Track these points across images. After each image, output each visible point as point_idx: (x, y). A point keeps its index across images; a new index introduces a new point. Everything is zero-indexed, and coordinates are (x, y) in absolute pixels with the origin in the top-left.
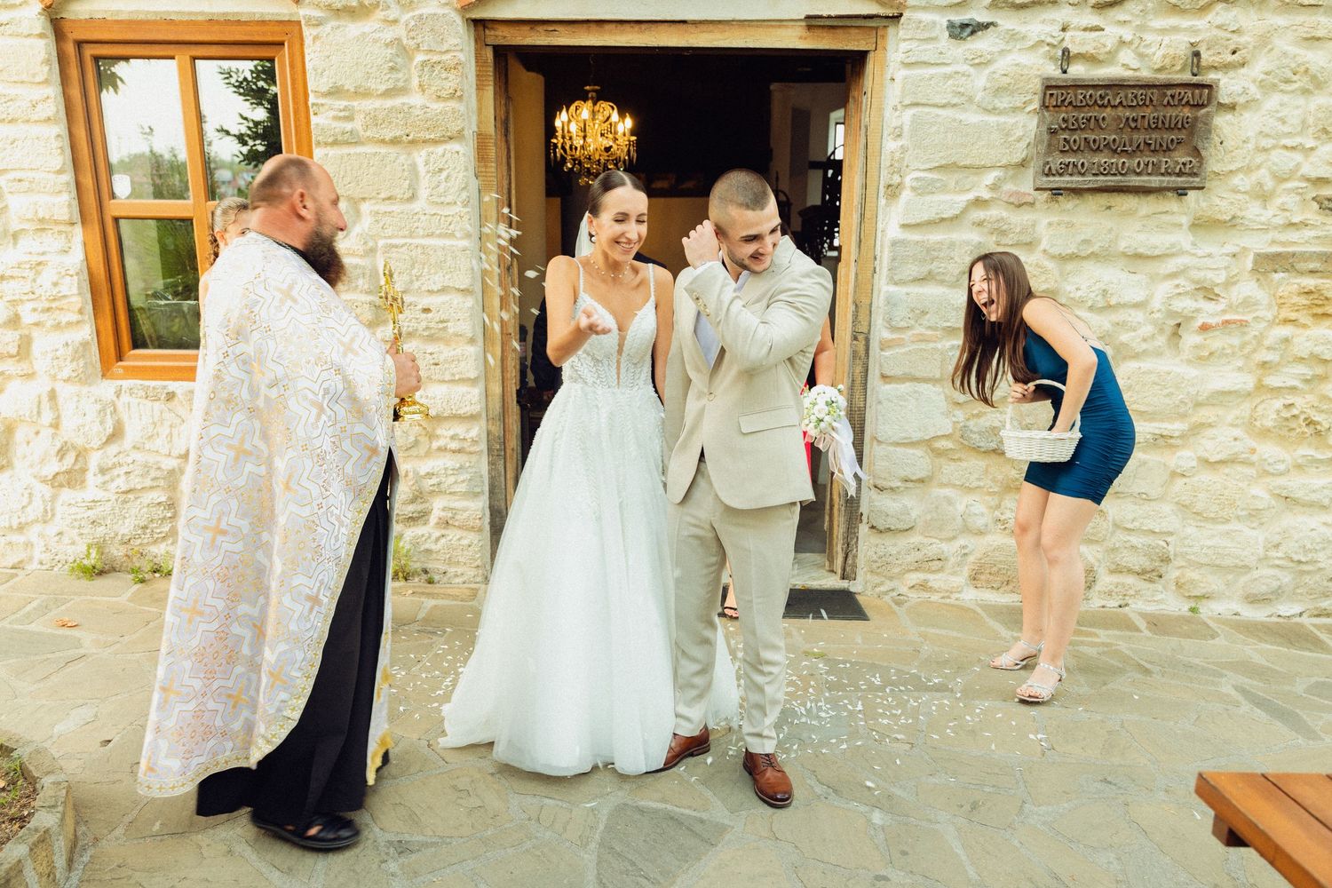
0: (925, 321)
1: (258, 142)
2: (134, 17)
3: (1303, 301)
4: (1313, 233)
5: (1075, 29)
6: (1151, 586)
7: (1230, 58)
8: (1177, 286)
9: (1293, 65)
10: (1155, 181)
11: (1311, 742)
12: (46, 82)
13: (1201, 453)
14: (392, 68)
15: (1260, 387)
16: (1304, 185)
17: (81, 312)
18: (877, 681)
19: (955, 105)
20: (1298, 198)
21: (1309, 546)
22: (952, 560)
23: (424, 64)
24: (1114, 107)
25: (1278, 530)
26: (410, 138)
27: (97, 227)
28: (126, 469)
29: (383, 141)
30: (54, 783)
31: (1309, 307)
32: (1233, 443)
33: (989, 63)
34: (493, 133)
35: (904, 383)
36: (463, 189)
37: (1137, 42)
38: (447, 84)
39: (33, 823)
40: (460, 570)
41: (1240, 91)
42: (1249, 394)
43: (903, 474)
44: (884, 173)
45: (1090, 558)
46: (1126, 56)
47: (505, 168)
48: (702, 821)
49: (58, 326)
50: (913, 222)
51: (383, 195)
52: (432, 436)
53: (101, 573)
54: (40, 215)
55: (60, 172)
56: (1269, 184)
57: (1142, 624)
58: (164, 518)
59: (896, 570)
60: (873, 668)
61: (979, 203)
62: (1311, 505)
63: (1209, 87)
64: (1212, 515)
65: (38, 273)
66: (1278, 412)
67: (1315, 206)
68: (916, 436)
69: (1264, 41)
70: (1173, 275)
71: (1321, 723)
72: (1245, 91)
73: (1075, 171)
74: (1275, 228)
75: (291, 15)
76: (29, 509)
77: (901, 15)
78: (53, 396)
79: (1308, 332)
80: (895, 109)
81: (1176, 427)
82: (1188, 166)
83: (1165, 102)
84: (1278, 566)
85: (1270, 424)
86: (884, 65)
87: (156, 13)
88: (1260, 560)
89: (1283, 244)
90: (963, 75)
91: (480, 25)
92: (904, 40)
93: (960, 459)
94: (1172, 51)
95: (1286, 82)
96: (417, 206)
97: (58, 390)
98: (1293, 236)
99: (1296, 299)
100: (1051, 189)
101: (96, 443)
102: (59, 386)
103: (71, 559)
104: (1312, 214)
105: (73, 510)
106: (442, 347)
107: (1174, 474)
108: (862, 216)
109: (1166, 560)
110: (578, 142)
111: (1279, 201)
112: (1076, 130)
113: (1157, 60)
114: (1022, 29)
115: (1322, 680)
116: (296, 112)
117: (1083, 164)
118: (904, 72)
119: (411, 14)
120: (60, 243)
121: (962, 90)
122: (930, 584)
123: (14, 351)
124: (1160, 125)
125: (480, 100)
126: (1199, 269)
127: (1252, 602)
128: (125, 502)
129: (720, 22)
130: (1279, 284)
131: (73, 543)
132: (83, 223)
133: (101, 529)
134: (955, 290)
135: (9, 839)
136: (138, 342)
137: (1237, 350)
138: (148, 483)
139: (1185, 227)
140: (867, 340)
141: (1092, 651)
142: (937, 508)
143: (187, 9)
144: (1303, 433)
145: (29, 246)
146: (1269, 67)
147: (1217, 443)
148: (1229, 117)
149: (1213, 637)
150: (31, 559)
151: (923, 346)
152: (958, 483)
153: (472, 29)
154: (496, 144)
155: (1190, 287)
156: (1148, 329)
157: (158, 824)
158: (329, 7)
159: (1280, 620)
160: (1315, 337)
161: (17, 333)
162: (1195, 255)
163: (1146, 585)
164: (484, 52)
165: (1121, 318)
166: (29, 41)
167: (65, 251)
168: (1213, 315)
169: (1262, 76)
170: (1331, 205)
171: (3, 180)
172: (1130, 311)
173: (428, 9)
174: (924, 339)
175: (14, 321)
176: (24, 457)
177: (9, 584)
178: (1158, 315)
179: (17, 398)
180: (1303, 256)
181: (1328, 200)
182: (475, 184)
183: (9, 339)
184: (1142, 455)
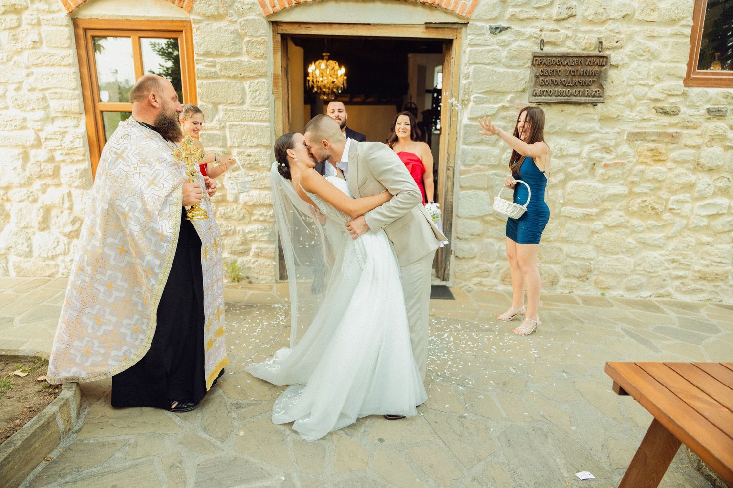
0: (481, 162)
2: (112, 18)
3: (650, 154)
4: (654, 123)
5: (546, 30)
6: (583, 283)
7: (615, 45)
8: (593, 147)
9: (643, 48)
10: (583, 99)
11: (656, 353)
12: (69, 47)
13: (605, 223)
14: (234, 43)
15: (631, 193)
16: (649, 102)
17: (84, 155)
18: (459, 327)
19: (493, 64)
20: (646, 108)
21: (654, 265)
22: (493, 271)
23: (248, 42)
24: (564, 66)
25: (640, 257)
26: (242, 75)
27: (92, 115)
29: (229, 77)
31: (652, 157)
32: (619, 218)
33: (507, 45)
34: (281, 74)
35: (470, 190)
36: (266, 100)
37: (574, 37)
38: (259, 51)
39: (61, 396)
40: (264, 277)
41: (620, 59)
42: (626, 196)
43: (470, 232)
44: (461, 93)
45: (556, 271)
46: (569, 43)
47: (286, 90)
49: (73, 162)
50: (474, 116)
51: (228, 102)
52: (251, 214)
54: (65, 110)
55: (74, 89)
56: (634, 101)
57: (579, 301)
59: (468, 276)
60: (458, 321)
61: (504, 108)
62: (655, 246)
63: (606, 57)
64: (610, 251)
65: (64, 137)
66: (639, 204)
67: (654, 111)
68: (476, 214)
69: (631, 37)
71: (660, 345)
72: (622, 59)
73: (547, 94)
74: (636, 121)
75: (186, 18)
76: (57, 248)
77: (468, 23)
78: (70, 195)
79: (652, 168)
81: (594, 211)
82: (597, 93)
83: (587, 64)
84: (640, 274)
85: (635, 209)
86: (461, 46)
87: (122, 16)
88: (632, 271)
89: (640, 128)
90: (496, 50)
91: (275, 24)
92: (470, 34)
93: (497, 225)
94: (590, 41)
95: (640, 56)
96: (245, 107)
97: (72, 192)
98: (645, 124)
99: (646, 153)
100: (537, 103)
102: (73, 190)
104: (653, 115)
106: (256, 173)
107: (593, 233)
108: (451, 113)
109: (590, 271)
110: (320, 79)
111: (638, 109)
112: (547, 76)
113: (583, 45)
114: (523, 30)
115: (660, 325)
116: (188, 63)
117: (550, 91)
118: (468, 49)
119: (243, 19)
120: (75, 122)
121: (496, 57)
122: (483, 283)
123: (51, 173)
124: (585, 74)
125: (275, 59)
126: (603, 139)
127: (628, 291)
129: (386, 25)
130: (639, 146)
132: (85, 113)
134: (493, 148)
135: (49, 404)
137: (620, 176)
139: (597, 120)
140: (454, 170)
141: (557, 313)
142: (486, 248)
143: (137, 14)
144: (651, 213)
145: (59, 124)
146: (633, 49)
147: (612, 218)
148: (615, 71)
149: (612, 307)
150: (57, 272)
151: (479, 173)
152: (495, 236)
153: (271, 26)
154: (282, 79)
155: (599, 147)
156: (581, 166)
158: (204, 15)
159: (642, 299)
160: (655, 170)
161: (53, 165)
162: (601, 133)
163: (580, 283)
164: (276, 37)
165: (569, 161)
166: (61, 28)
167: (76, 127)
168: (609, 160)
169: (630, 53)
170: (661, 111)
171: (47, 93)
172: (572, 158)
173: (251, 16)
174: (479, 170)
175: (51, 159)
176: (55, 224)
177: (47, 284)
178: (585, 160)
179: (53, 196)
180: (649, 134)
181: (660, 108)
182: (272, 97)
183: (49, 168)
184: (578, 224)
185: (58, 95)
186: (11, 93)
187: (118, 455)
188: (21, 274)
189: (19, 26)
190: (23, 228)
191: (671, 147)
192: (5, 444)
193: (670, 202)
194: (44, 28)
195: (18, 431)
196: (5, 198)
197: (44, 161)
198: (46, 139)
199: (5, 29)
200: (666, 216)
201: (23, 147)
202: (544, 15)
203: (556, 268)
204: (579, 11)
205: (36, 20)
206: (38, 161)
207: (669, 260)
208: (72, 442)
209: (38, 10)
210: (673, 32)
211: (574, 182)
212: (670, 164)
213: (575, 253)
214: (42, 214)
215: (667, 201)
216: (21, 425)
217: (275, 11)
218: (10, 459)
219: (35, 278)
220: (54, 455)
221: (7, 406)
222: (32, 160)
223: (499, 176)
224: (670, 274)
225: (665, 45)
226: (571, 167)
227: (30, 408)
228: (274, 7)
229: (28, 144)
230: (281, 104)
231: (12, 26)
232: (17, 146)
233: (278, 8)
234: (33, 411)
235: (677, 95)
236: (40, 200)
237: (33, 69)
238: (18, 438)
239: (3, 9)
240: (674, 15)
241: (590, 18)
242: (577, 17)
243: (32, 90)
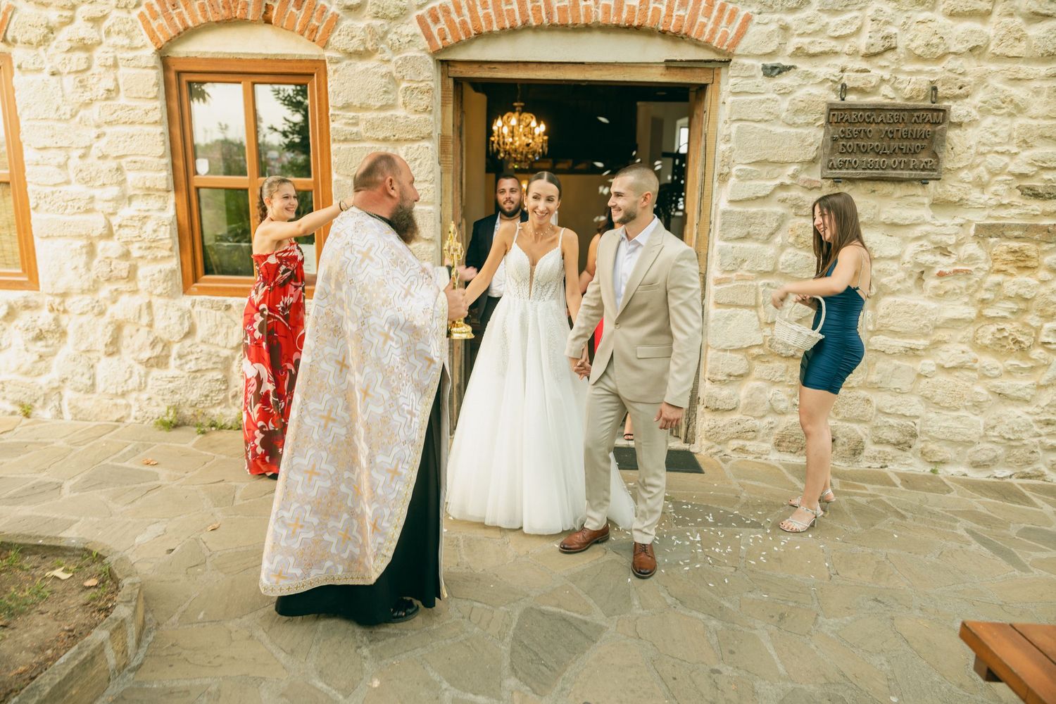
0: (745, 266)
1: (295, 136)
2: (216, 56)
3: (1011, 257)
4: (1017, 211)
5: (850, 71)
6: (903, 453)
7: (958, 92)
8: (922, 246)
9: (1002, 97)
10: (906, 174)
11: (1023, 573)
12: (156, 98)
13: (938, 361)
14: (385, 92)
15: (980, 316)
16: (1010, 178)
17: (171, 250)
18: (710, 519)
19: (767, 121)
20: (1006, 187)
21: (1016, 428)
22: (763, 431)
23: (406, 89)
24: (877, 123)
25: (994, 416)
26: (396, 137)
27: (184, 193)
28: (196, 356)
29: (377, 140)
30: (130, 584)
31: (1015, 262)
32: (961, 355)
33: (790, 93)
34: (452, 135)
35: (730, 308)
36: (431, 172)
41: (966, 113)
42: (973, 321)
43: (727, 371)
44: (718, 166)
45: (860, 433)
46: (886, 90)
47: (459, 158)
48: (586, 623)
49: (155, 259)
50: (737, 199)
53: (176, 426)
54: (147, 185)
55: (162, 157)
56: (986, 177)
57: (897, 481)
58: (220, 390)
59: (723, 438)
60: (708, 509)
61: (783, 186)
62: (1018, 399)
63: (944, 111)
64: (947, 405)
65: (144, 224)
66: (993, 334)
67: (1019, 192)
68: (738, 345)
69: (982, 80)
70: (918, 238)
71: (1030, 559)
72: (969, 114)
73: (850, 166)
74: (991, 207)
75: (319, 56)
76: (130, 381)
77: (730, 60)
78: (149, 305)
79: (1014, 279)
80: (726, 122)
81: (921, 343)
82: (929, 164)
83: (913, 121)
84: (994, 442)
85: (987, 342)
86: (718, 93)
87: (230, 54)
88: (981, 437)
89: (996, 218)
90: (773, 101)
92: (733, 77)
93: (768, 362)
94: (917, 87)
95: (997, 109)
97: (153, 302)
98: (1003, 213)
99: (1005, 256)
100: (833, 178)
101: (177, 338)
102: (154, 300)
103: (156, 416)
104: (1016, 198)
105: (159, 383)
107: (920, 376)
108: (702, 194)
109: (914, 435)
110: (509, 140)
111: (993, 189)
112: (850, 138)
113: (907, 91)
114: (814, 70)
115: (1029, 526)
116: (320, 120)
117: (855, 162)
118: (730, 99)
119: (398, 57)
120: (159, 204)
121: (772, 111)
122: (747, 448)
123: (125, 275)
124: (909, 136)
125: (443, 113)
126: (937, 234)
127: (975, 467)
128: (194, 378)
129: (607, 63)
130: (993, 245)
131: (158, 405)
132: (175, 191)
133: (178, 396)
134: (766, 246)
135: (97, 625)
136: (208, 271)
137: (964, 290)
138: (210, 365)
139: (927, 205)
141: (862, 501)
142: (752, 395)
143: (249, 51)
144: (1011, 349)
145: (138, 206)
146: (984, 99)
147: (950, 354)
148: (957, 131)
149: (949, 492)
150: (129, 415)
151: (743, 283)
152: (766, 378)
153: (440, 66)
154: (453, 142)
155: (930, 246)
156: (901, 275)
157: (202, 613)
158: (345, 51)
159: (997, 480)
160: (1019, 282)
161: (128, 263)
162: (934, 224)
163: (900, 453)
164: (447, 82)
165: (882, 267)
166: (146, 71)
167: (162, 209)
168: (946, 266)
169: (980, 104)
170: (1030, 192)
171: (123, 162)
172: (889, 262)
173: (412, 53)
174: (743, 278)
175: (126, 255)
176: (128, 346)
177: (113, 433)
178: (908, 265)
179: (126, 307)
180: (1010, 227)
181: (1028, 188)
182: (438, 169)
183: (122, 267)
184: (896, 362)
185: (138, 165)
186: (74, 162)
188: (78, 417)
189: (88, 68)
190: (84, 351)
191: (1046, 247)
193: (1044, 332)
194: (123, 71)
195: (49, 670)
196: (61, 309)
197: (116, 258)
198: (120, 226)
199: (69, 73)
200: (1037, 353)
201: (88, 237)
202: (846, 47)
203: (860, 430)
204: (902, 42)
205: (112, 59)
206: (107, 258)
207: (1040, 421)
208: (126, 686)
209: (115, 46)
210: (1049, 72)
211: (891, 299)
212: (1043, 274)
213: (891, 407)
214: (110, 333)
215: (1038, 330)
216: (54, 659)
217: (446, 45)
219: (97, 423)
221: (37, 626)
222: (100, 255)
223: (772, 287)
224: (1041, 443)
225: (1037, 92)
226: (887, 276)
227: (69, 631)
228: (444, 39)
229: (97, 233)
230: (451, 178)
231: (79, 69)
232: (80, 236)
233: (450, 40)
236: (108, 313)
237: (106, 129)
238: (47, 682)
239: (68, 45)
240: (1051, 46)
241: (918, 52)
242: (898, 50)
243: (103, 157)
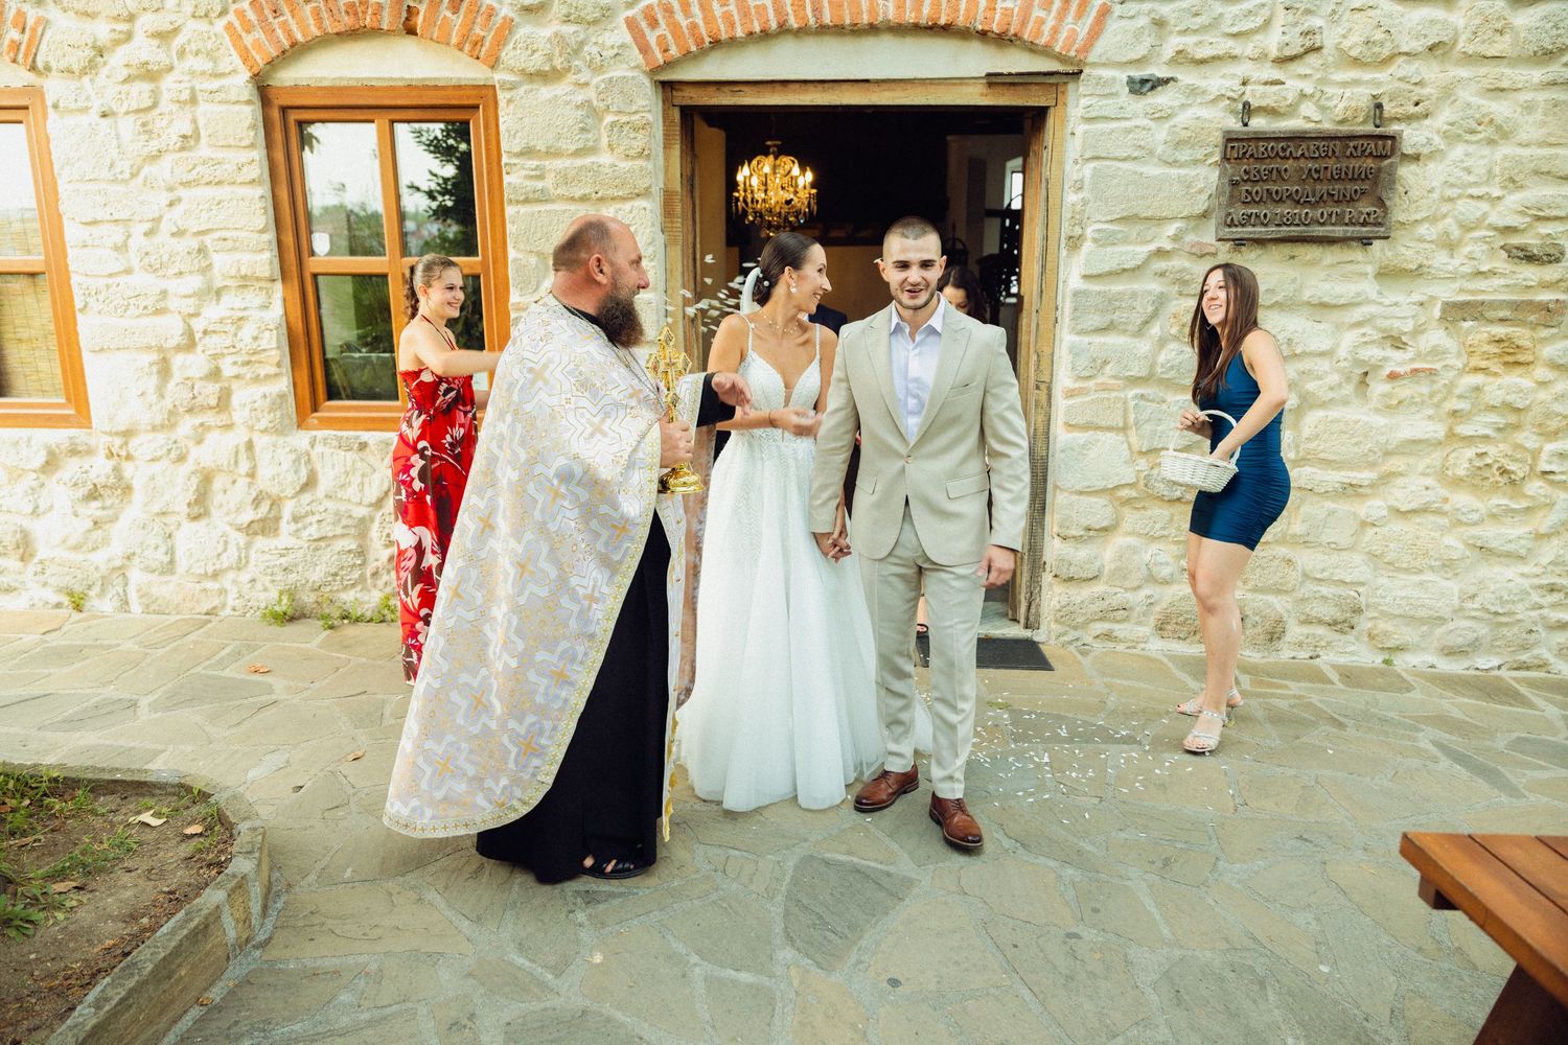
0: (1108, 370)
1: (447, 197)
2: (338, 83)
3: (1494, 349)
4: (1502, 282)
5: (1255, 83)
6: (1342, 637)
7: (1413, 110)
8: (1364, 335)
9: (1477, 116)
10: (1339, 231)
11: (1514, 800)
12: (252, 146)
13: (1392, 502)
14: (583, 129)
15: (1451, 435)
16: (1491, 234)
17: (279, 365)
18: (1063, 733)
19: (1135, 158)
20: (1485, 247)
21: (1506, 597)
22: (1138, 609)
23: (613, 124)
24: (1296, 158)
25: (1473, 580)
26: (599, 195)
27: (296, 283)
28: (318, 517)
29: (572, 199)
30: (249, 829)
31: (1500, 355)
32: (1424, 492)
33: (1168, 117)
34: (679, 190)
35: (1086, 431)
36: (650, 244)
37: (1318, 95)
38: (636, 144)
39: (230, 869)
41: (1425, 141)
42: (1440, 443)
43: (1085, 522)
44: (1066, 224)
45: (1279, 608)
46: (1308, 109)
47: (690, 223)
48: (888, 875)
49: (256, 379)
50: (1095, 272)
53: (292, 619)
54: (243, 272)
55: (262, 231)
56: (1456, 233)
57: (1334, 676)
58: (354, 565)
59: (1080, 620)
60: (1059, 719)
61: (1160, 253)
62: (1508, 555)
63: (1393, 138)
64: (1405, 565)
65: (239, 328)
66: (1470, 461)
67: (1504, 254)
68: (1100, 484)
69: (1447, 93)
70: (1359, 324)
71: (1524, 781)
72: (1429, 141)
73: (1258, 222)
74: (1463, 277)
75: (486, 79)
76: (224, 556)
77: (1081, 72)
78: (250, 446)
79: (1499, 380)
80: (1076, 162)
81: (1366, 476)
82: (1372, 216)
83: (1348, 153)
84: (1474, 618)
85: (1461, 472)
86: (1064, 120)
87: (357, 79)
88: (1455, 611)
89: (1471, 292)
90: (1144, 129)
92: (1085, 96)
93: (1144, 508)
94: (1353, 104)
95: (1470, 133)
97: (255, 440)
98: (1482, 284)
99: (1486, 348)
100: (1234, 240)
101: (290, 492)
102: (256, 437)
103: (263, 605)
104: (1500, 263)
105: (267, 557)
107: (1364, 524)
108: (1044, 267)
109: (1358, 611)
110: (760, 196)
111: (1466, 250)
112: (1257, 181)
113: (1339, 111)
114: (1202, 84)
115: (1524, 735)
116: (489, 171)
117: (1265, 215)
118: (1081, 129)
119: (600, 78)
120: (260, 299)
121: (1143, 143)
122: (1115, 634)
123: (213, 402)
124: (1343, 176)
125: (667, 159)
126: (1385, 318)
127: (1447, 655)
128: (316, 549)
129: (901, 80)
130: (1468, 332)
131: (265, 590)
132: (283, 279)
133: (294, 575)
134: (1137, 340)
135: (207, 885)
136: (333, 393)
137: (1426, 398)
138: (339, 531)
139: (1370, 276)
140: (1049, 389)
141: (1282, 704)
142: (1121, 556)
143: (387, 75)
144: (1497, 482)
145: (231, 302)
146: (1453, 118)
147: (1407, 492)
148: (1413, 167)
149: (1408, 690)
150: (224, 605)
151: (1105, 395)
152: (1142, 531)
153: (660, 90)
154: (682, 200)
155: (1377, 336)
156: (1335, 378)
157: (349, 871)
158: (523, 72)
159: (1478, 673)
160: (1506, 385)
161: (218, 386)
162: (1381, 304)
163: (1338, 636)
164: (671, 112)
165: (1307, 367)
166: (237, 108)
167: (265, 307)
168: (1400, 364)
169: (1446, 127)
170: (1521, 254)
171: (208, 240)
172: (1317, 360)
173: (618, 72)
174: (1105, 388)
175: (215, 374)
176: (221, 506)
177: (202, 630)
178: (1345, 364)
179: (217, 449)
180: (1493, 305)
181: (1518, 248)
182: (660, 239)
183: (210, 392)
184: (1331, 505)
186: (138, 241)
187: (345, 997)
188: (151, 609)
189: (155, 106)
190: (157, 514)
191: (1544, 333)
192: (123, 969)
193: (1544, 456)
194: (204, 109)
195: (147, 943)
196: (124, 453)
197: (201, 379)
198: (205, 332)
199: (127, 113)
200: (1535, 487)
201: (161, 349)
202: (1248, 48)
203: (1280, 604)
204: (1330, 39)
205: (188, 91)
206: (188, 379)
207: (1541, 587)
208: (251, 967)
209: (192, 73)
210: (1546, 78)
211: (1321, 413)
212: (1541, 372)
213: (1323, 570)
214: (194, 487)
215: (1536, 454)
216: (153, 929)
217: (668, 60)
218: (131, 1001)
219: (179, 617)
220: (216, 994)
221: (125, 887)
222: (177, 375)
223: (1148, 400)
224: (1543, 618)
225: (1529, 108)
226: (1314, 380)
227: (170, 893)
228: (666, 51)
229: (173, 342)
230: (680, 253)
231: (142, 106)
232: (149, 348)
233: (674, 51)
234: (177, 899)
235: (1557, 218)
236: (191, 459)
237: (182, 192)
238: (147, 957)
239: (125, 72)
240: (1547, 39)
241: (1354, 53)
242: (1324, 51)
243: (179, 233)
